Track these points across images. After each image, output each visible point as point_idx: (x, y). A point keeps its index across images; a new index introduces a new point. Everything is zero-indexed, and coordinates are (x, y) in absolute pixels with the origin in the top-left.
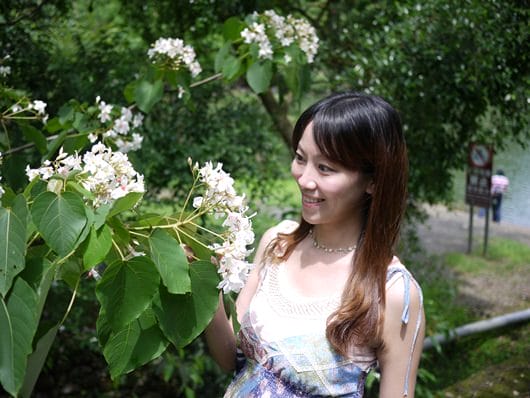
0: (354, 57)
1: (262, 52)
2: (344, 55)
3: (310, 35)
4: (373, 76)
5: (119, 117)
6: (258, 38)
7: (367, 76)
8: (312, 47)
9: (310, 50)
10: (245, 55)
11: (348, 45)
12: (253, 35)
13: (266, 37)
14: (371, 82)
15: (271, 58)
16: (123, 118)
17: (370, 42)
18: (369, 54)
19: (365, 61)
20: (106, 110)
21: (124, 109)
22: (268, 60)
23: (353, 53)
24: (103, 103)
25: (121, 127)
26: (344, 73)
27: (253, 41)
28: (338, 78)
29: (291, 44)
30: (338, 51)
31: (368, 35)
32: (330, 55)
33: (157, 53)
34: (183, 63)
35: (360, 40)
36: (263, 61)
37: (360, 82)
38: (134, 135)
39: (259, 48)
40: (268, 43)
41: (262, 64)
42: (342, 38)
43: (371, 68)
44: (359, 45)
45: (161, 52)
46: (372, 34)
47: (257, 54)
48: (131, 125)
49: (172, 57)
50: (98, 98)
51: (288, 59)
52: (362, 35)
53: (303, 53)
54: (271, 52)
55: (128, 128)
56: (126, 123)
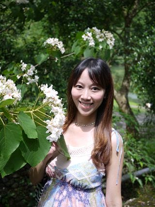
0: (134, 49)
1: (90, 44)
2: (130, 48)
3: (111, 38)
4: (142, 56)
5: (29, 69)
6: (89, 38)
7: (139, 57)
8: (111, 42)
9: (111, 44)
10: (84, 45)
11: (132, 45)
12: (87, 37)
13: (92, 38)
14: (141, 59)
15: (94, 46)
16: (31, 69)
17: (141, 43)
18: (140, 48)
19: (138, 50)
20: (24, 66)
21: (32, 66)
22: (93, 47)
23: (134, 47)
24: (23, 63)
25: (30, 73)
26: (129, 55)
27: (87, 40)
28: (127, 57)
29: (103, 41)
30: (128, 47)
31: (140, 40)
32: (124, 48)
33: (47, 43)
34: (57, 48)
35: (137, 43)
36: (91, 48)
37: (136, 59)
38: (35, 76)
39: (89, 42)
40: (93, 40)
41: (90, 49)
42: (130, 41)
43: (141, 53)
44: (136, 44)
45: (49, 43)
46: (142, 40)
47: (88, 45)
48: (34, 72)
49: (53, 45)
50: (21, 61)
51: (101, 47)
52: (138, 40)
53: (108, 45)
54: (94, 44)
55: (33, 73)
56: (32, 71)
